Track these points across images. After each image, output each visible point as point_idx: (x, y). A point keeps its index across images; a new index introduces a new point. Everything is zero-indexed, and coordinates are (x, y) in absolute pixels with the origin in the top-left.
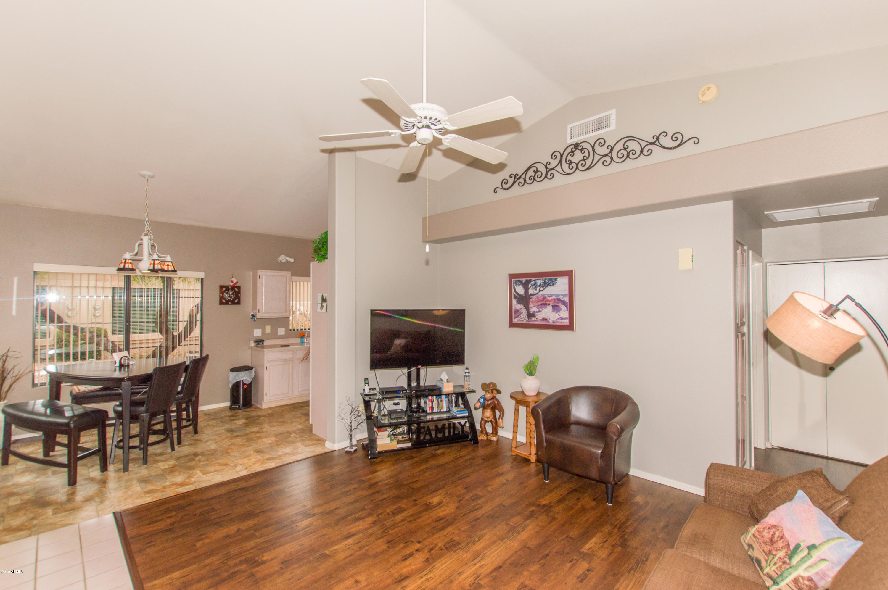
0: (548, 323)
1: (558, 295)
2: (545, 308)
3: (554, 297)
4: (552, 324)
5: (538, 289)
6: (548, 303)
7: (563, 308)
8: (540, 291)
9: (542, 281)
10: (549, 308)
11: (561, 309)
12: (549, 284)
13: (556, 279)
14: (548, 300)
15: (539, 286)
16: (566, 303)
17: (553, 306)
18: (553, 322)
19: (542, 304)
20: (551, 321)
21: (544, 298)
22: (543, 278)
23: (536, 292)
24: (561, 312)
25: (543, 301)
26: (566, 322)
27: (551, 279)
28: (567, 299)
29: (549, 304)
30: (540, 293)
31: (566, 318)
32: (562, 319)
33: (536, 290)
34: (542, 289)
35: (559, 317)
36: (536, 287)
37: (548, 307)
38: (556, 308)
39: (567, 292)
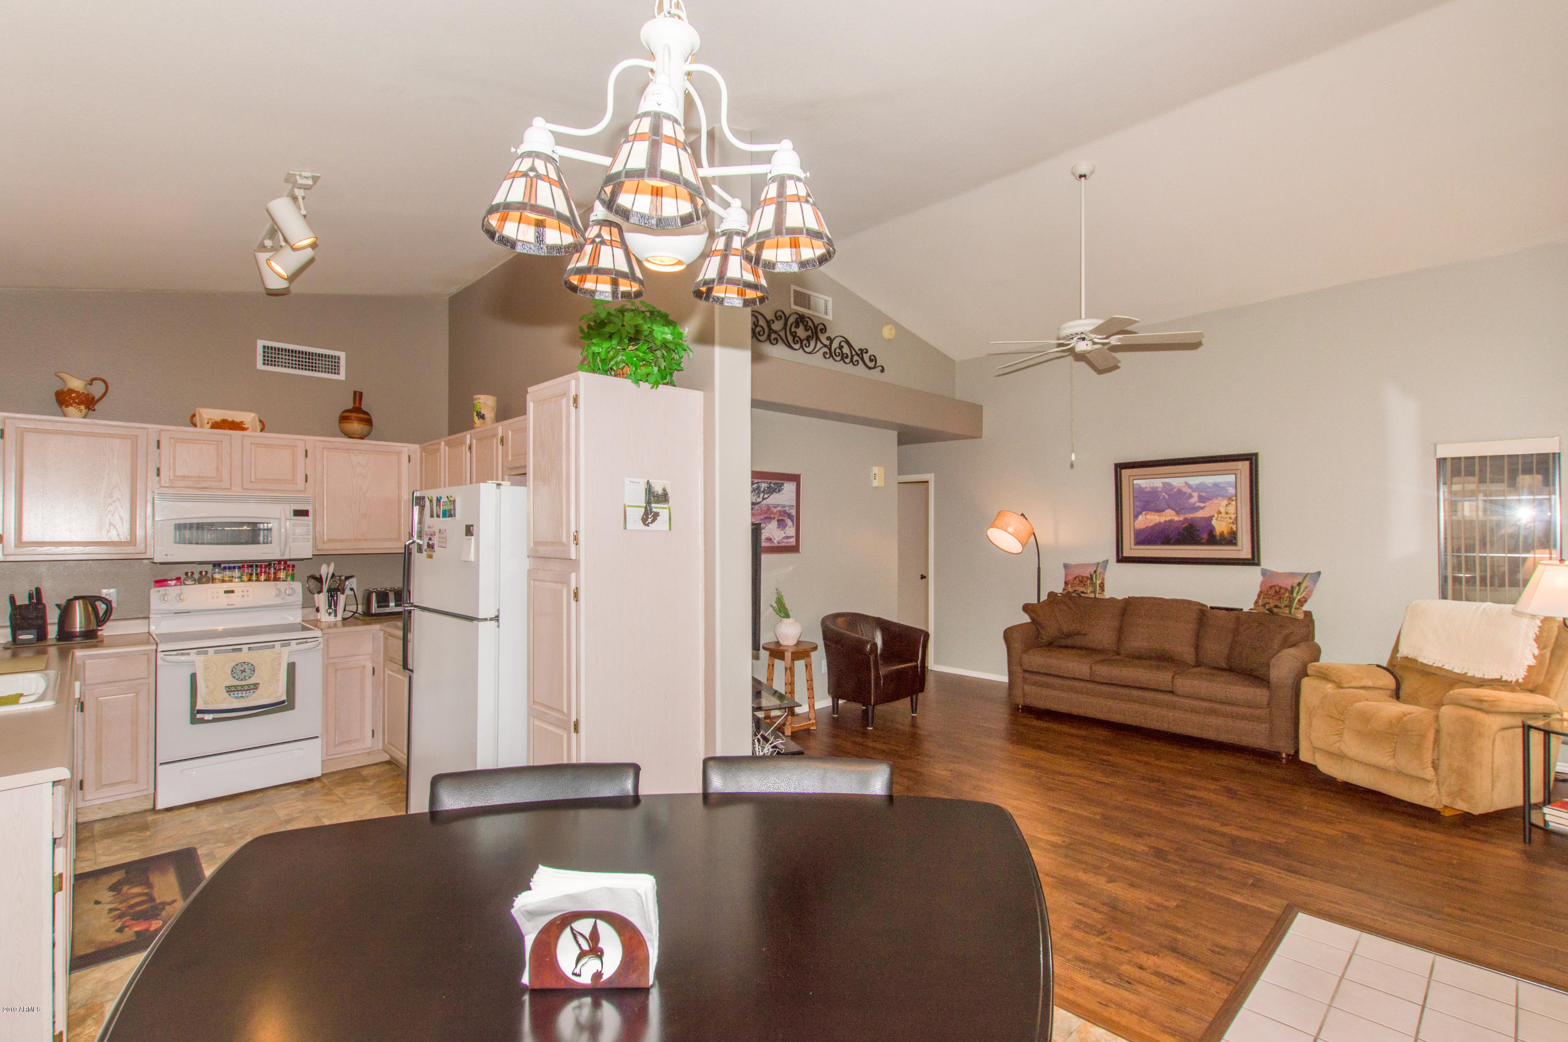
0: (773, 545)
1: (784, 506)
2: (770, 523)
3: (779, 508)
4: (776, 545)
5: (762, 495)
6: (772, 516)
7: (789, 523)
8: (764, 499)
9: (766, 485)
10: (774, 524)
11: (786, 525)
12: (774, 491)
13: (782, 484)
14: (772, 513)
15: (763, 492)
16: (793, 516)
17: (778, 520)
18: (779, 543)
19: (765, 518)
20: (775, 542)
21: (769, 508)
22: (769, 481)
23: (759, 500)
24: (787, 528)
25: (766, 513)
26: (792, 541)
27: (777, 484)
28: (793, 512)
29: (774, 518)
30: (764, 502)
31: (793, 537)
32: (788, 537)
33: (759, 497)
34: (766, 496)
35: (784, 535)
36: (759, 493)
37: (773, 521)
38: (781, 524)
39: (794, 503)
